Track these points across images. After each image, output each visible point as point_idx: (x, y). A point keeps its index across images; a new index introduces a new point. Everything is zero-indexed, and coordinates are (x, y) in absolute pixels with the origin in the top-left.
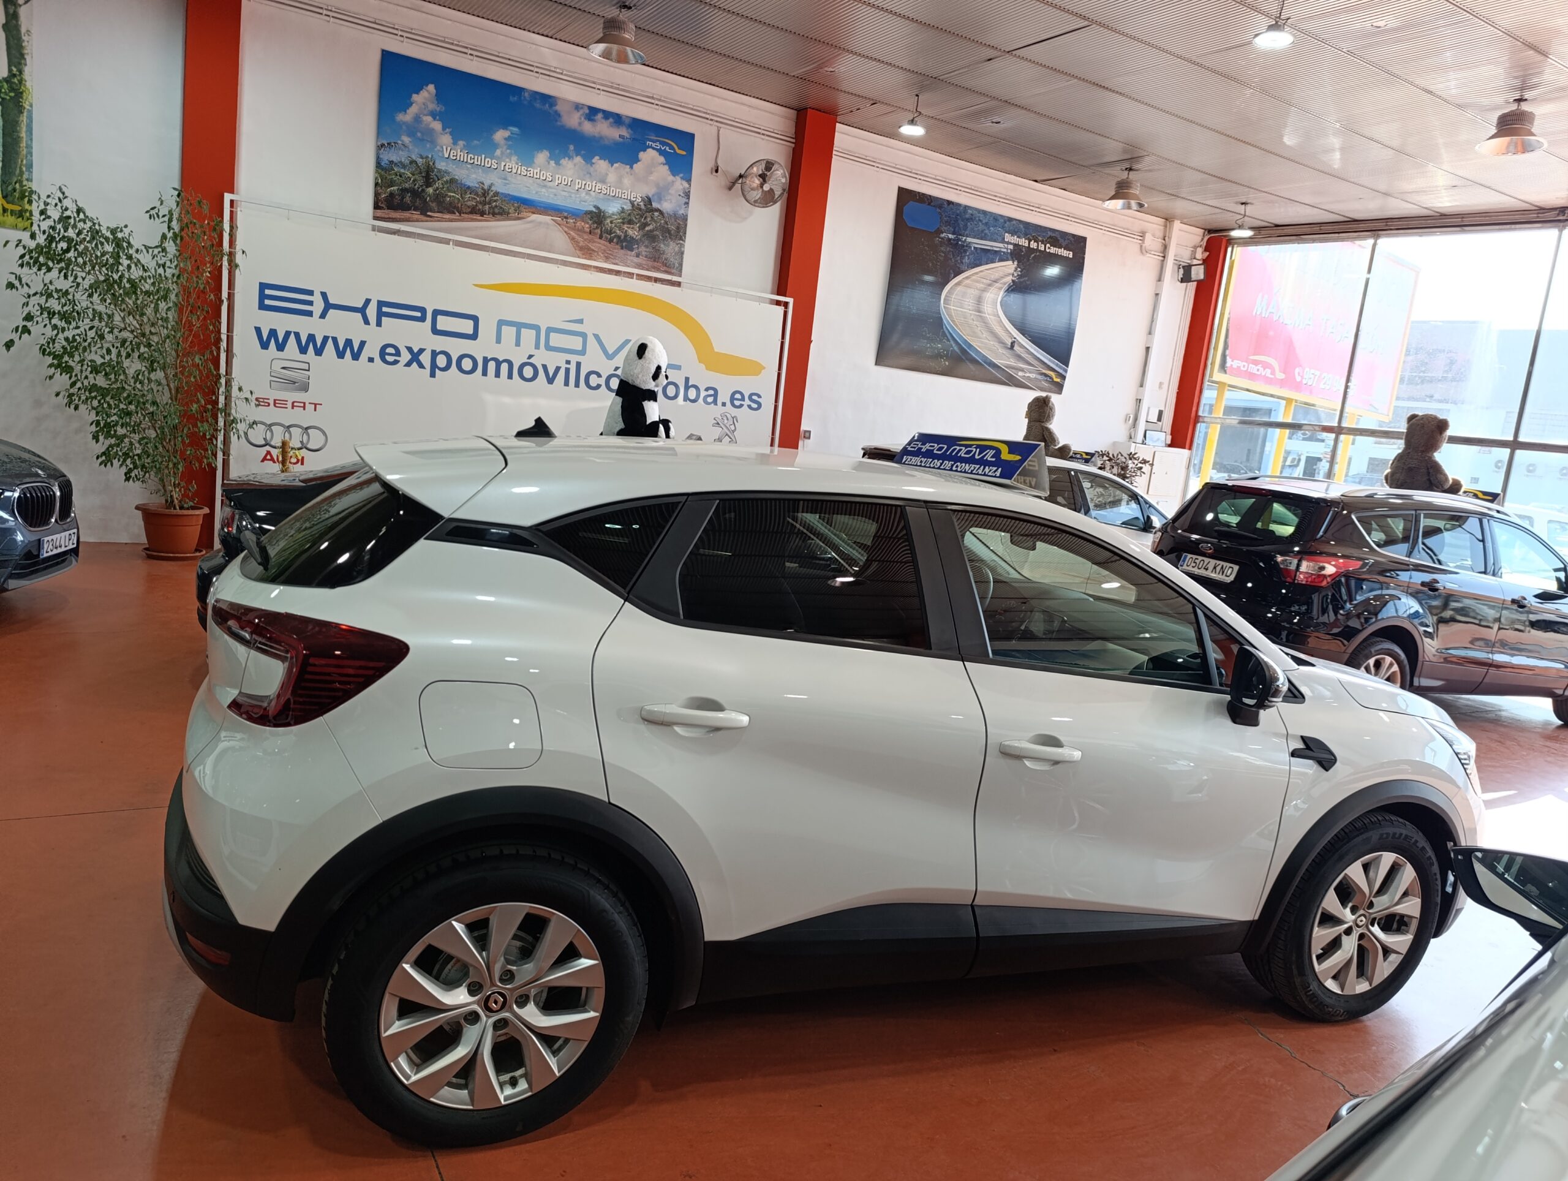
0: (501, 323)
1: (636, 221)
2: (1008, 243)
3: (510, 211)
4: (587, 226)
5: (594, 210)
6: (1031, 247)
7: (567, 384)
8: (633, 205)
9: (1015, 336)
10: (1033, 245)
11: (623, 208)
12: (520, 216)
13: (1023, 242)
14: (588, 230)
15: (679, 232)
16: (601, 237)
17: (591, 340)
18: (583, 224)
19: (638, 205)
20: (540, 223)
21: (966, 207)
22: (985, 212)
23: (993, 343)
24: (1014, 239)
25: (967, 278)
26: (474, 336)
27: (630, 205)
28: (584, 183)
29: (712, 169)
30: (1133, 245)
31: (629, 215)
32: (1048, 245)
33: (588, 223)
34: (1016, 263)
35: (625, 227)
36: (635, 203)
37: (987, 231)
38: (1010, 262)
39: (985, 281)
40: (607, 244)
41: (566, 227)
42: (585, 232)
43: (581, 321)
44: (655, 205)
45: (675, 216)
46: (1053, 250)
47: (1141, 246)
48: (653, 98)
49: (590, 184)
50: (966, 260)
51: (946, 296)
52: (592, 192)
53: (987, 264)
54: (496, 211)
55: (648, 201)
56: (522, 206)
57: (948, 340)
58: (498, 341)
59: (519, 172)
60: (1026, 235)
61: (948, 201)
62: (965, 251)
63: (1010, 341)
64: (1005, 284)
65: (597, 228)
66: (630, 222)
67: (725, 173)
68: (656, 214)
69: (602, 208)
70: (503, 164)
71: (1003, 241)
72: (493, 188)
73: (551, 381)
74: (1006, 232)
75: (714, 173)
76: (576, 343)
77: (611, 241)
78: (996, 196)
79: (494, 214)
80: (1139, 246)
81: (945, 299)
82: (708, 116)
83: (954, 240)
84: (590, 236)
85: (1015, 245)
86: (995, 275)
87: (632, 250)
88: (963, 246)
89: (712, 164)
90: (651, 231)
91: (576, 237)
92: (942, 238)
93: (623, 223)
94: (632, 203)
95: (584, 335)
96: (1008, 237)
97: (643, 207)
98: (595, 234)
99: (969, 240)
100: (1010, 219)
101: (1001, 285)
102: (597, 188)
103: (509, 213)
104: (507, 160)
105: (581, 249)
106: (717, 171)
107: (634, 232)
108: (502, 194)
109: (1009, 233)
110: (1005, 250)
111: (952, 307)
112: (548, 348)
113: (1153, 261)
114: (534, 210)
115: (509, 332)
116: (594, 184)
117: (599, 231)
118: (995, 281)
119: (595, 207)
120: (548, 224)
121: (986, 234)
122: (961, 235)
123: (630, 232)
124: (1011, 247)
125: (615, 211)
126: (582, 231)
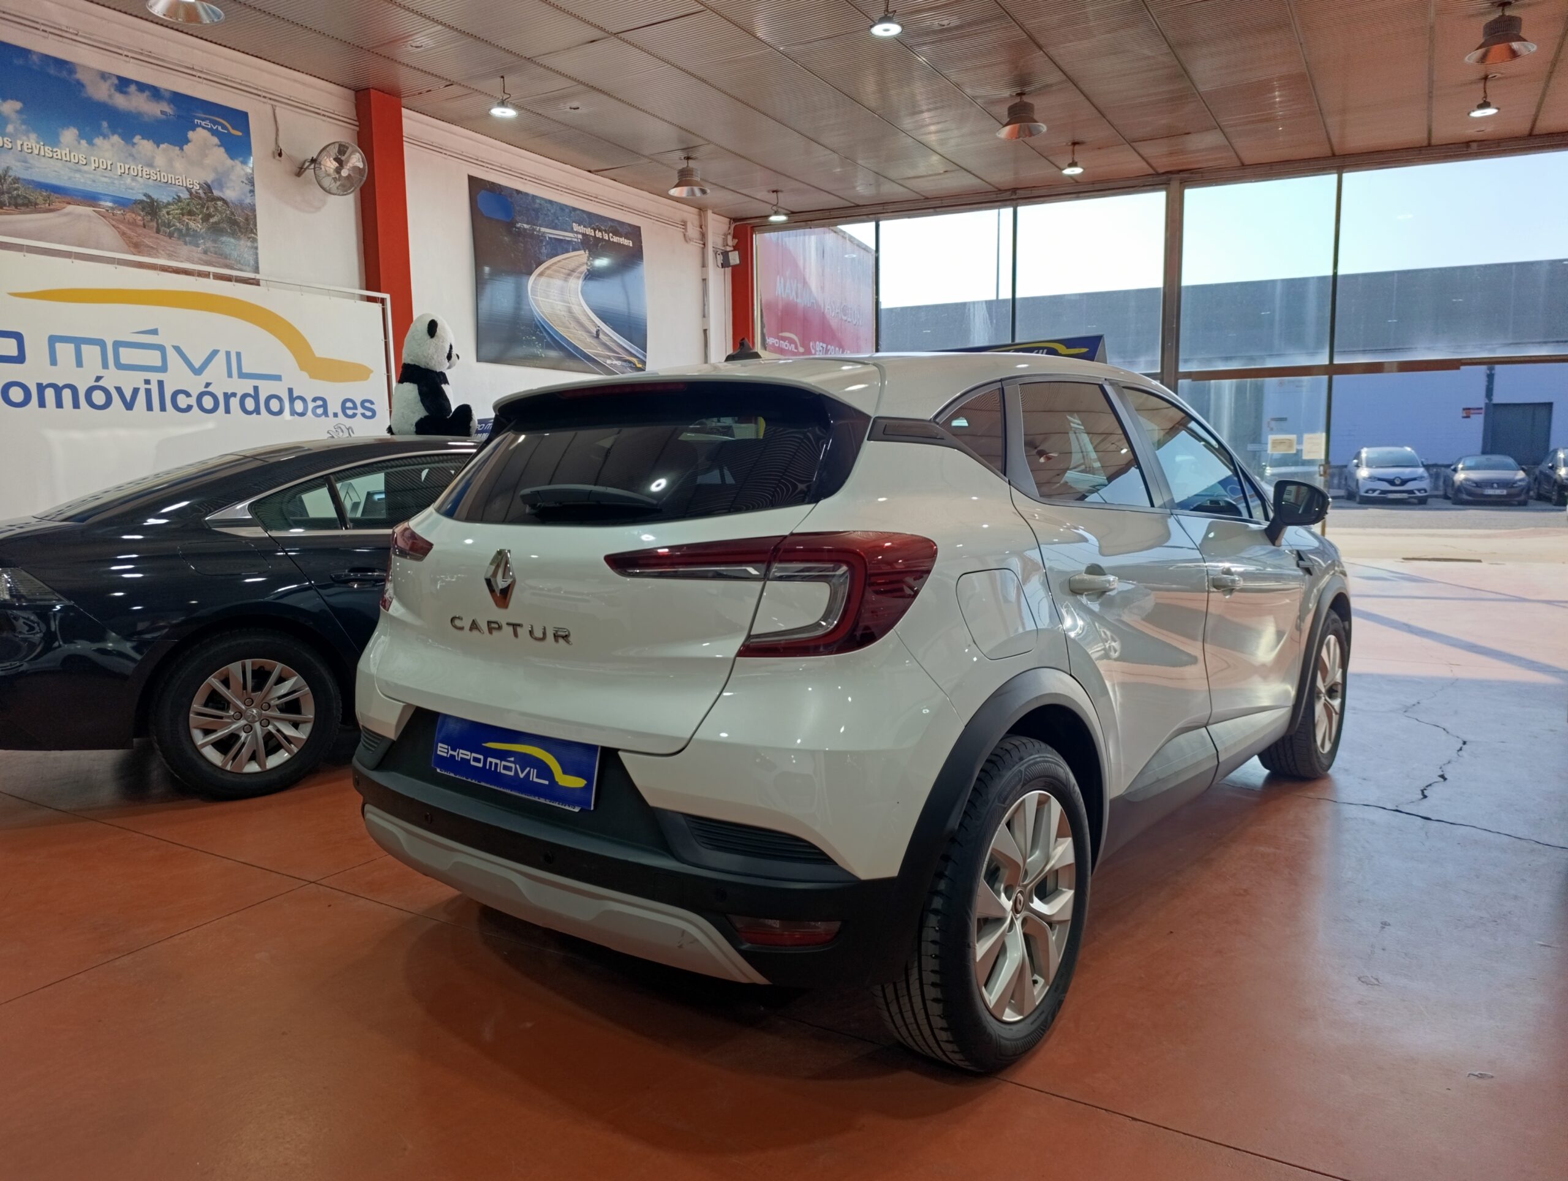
0: (53, 340)
1: (198, 212)
2: (577, 233)
3: (38, 201)
4: (140, 218)
5: (144, 198)
6: (597, 236)
7: (150, 408)
8: (191, 193)
9: (599, 325)
10: (599, 235)
11: (179, 197)
12: (52, 207)
13: (589, 231)
14: (141, 223)
15: (248, 224)
16: (158, 232)
17: (171, 354)
18: (134, 215)
19: (197, 193)
20: (80, 216)
21: (534, 197)
22: (551, 202)
23: (581, 333)
24: (581, 229)
25: (548, 268)
26: (20, 359)
27: (187, 193)
28: (127, 166)
29: (274, 153)
30: (677, 233)
31: (188, 204)
32: (611, 234)
33: (140, 215)
34: (587, 252)
35: (185, 218)
36: (193, 190)
37: (556, 221)
38: (582, 252)
39: (564, 271)
40: (167, 239)
41: (115, 220)
42: (138, 226)
43: (154, 332)
44: (216, 193)
45: (241, 205)
46: (616, 239)
47: (685, 235)
48: (193, 69)
49: (136, 168)
50: (544, 250)
51: (532, 287)
52: (139, 178)
53: (563, 253)
54: (20, 201)
55: (208, 188)
57: (541, 332)
58: (54, 362)
59: (42, 153)
60: (590, 226)
61: (517, 190)
62: (542, 241)
63: (595, 330)
64: (581, 273)
65: (152, 220)
66: (190, 213)
67: (290, 157)
68: (220, 203)
69: (155, 196)
70: (19, 143)
71: (572, 231)
72: (11, 173)
73: (129, 406)
74: (574, 222)
75: (278, 157)
76: (153, 358)
77: (171, 236)
78: (558, 186)
79: (16, 206)
80: (682, 235)
81: (531, 290)
82: (259, 93)
83: (529, 230)
84: (145, 230)
85: (584, 235)
86: (572, 265)
87: (197, 246)
88: (539, 236)
89: (273, 147)
90: (215, 223)
91: (129, 232)
92: (519, 228)
93: (183, 215)
94: (189, 190)
95: (161, 348)
96: (576, 227)
97: (202, 195)
98: (151, 228)
99: (543, 230)
100: (575, 209)
101: (578, 275)
102: (144, 173)
103: (36, 204)
104: (24, 138)
105: (134, 244)
106: (280, 155)
107: (196, 225)
108: (24, 180)
109: (576, 223)
110: (576, 240)
111: (539, 298)
112: (120, 366)
113: (695, 247)
114: (68, 199)
115: (66, 351)
116: (140, 169)
117: (154, 224)
118: (573, 271)
119: (145, 195)
120: (89, 216)
121: (556, 224)
122: (534, 225)
123: (192, 225)
124: (580, 236)
125: (170, 200)
126: (134, 224)
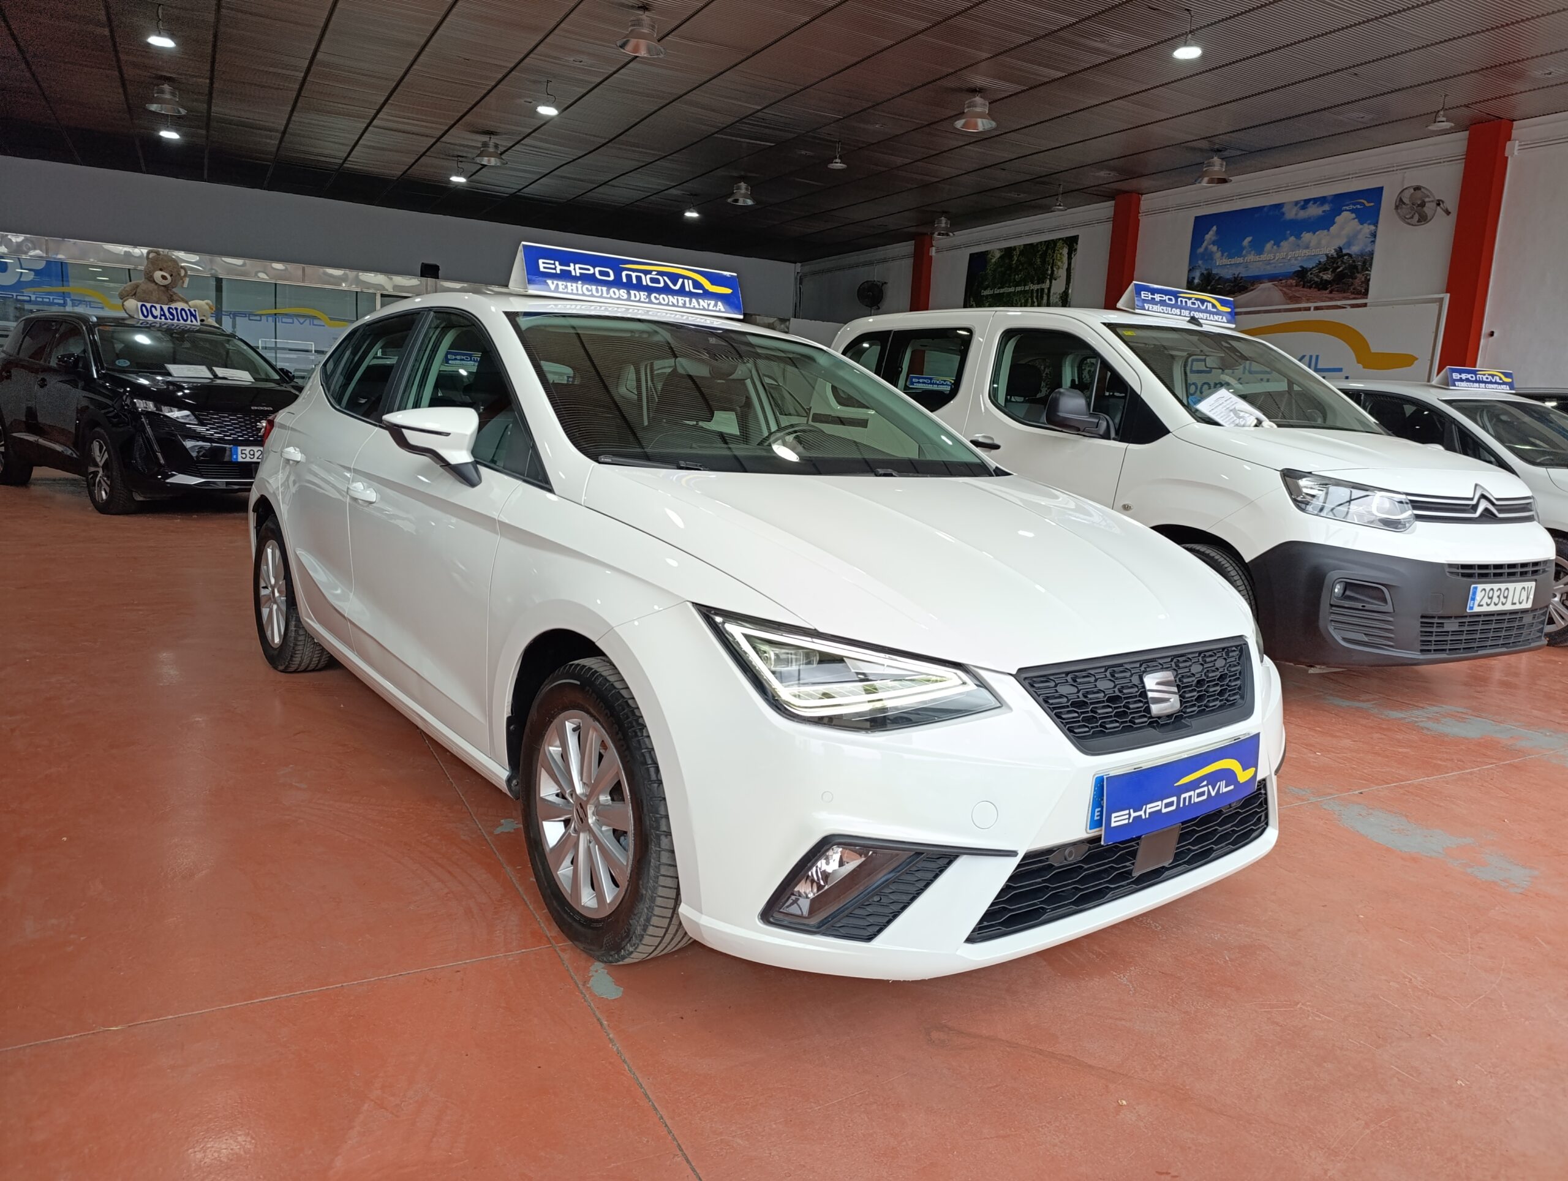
1: (1330, 267)
3: (1248, 286)
4: (1294, 281)
5: (1300, 269)
8: (1329, 258)
11: (1320, 261)
12: (1254, 288)
14: (1296, 284)
15: (1366, 266)
16: (1303, 287)
18: (1291, 280)
19: (1332, 255)
20: (1266, 289)
27: (1326, 257)
31: (1325, 264)
33: (1295, 279)
35: (1321, 274)
36: (1330, 254)
40: (1308, 290)
41: (1282, 286)
42: (1293, 286)
44: (1345, 251)
45: (1364, 255)
48: (1349, 175)
54: (1242, 289)
55: (1340, 250)
56: (1256, 280)
65: (1301, 280)
66: (1325, 270)
68: (1346, 257)
69: (1305, 266)
72: (1240, 275)
77: (1310, 287)
79: (1240, 291)
82: (1396, 169)
84: (1297, 288)
87: (1326, 289)
90: (1341, 271)
91: (1288, 291)
93: (1320, 272)
94: (1327, 255)
97: (1335, 256)
98: (1300, 285)
105: (1290, 298)
107: (1327, 276)
108: (1246, 277)
114: (1262, 281)
117: (1302, 283)
119: (1301, 266)
120: (1270, 288)
123: (1325, 277)
125: (1314, 265)
126: (1291, 286)
